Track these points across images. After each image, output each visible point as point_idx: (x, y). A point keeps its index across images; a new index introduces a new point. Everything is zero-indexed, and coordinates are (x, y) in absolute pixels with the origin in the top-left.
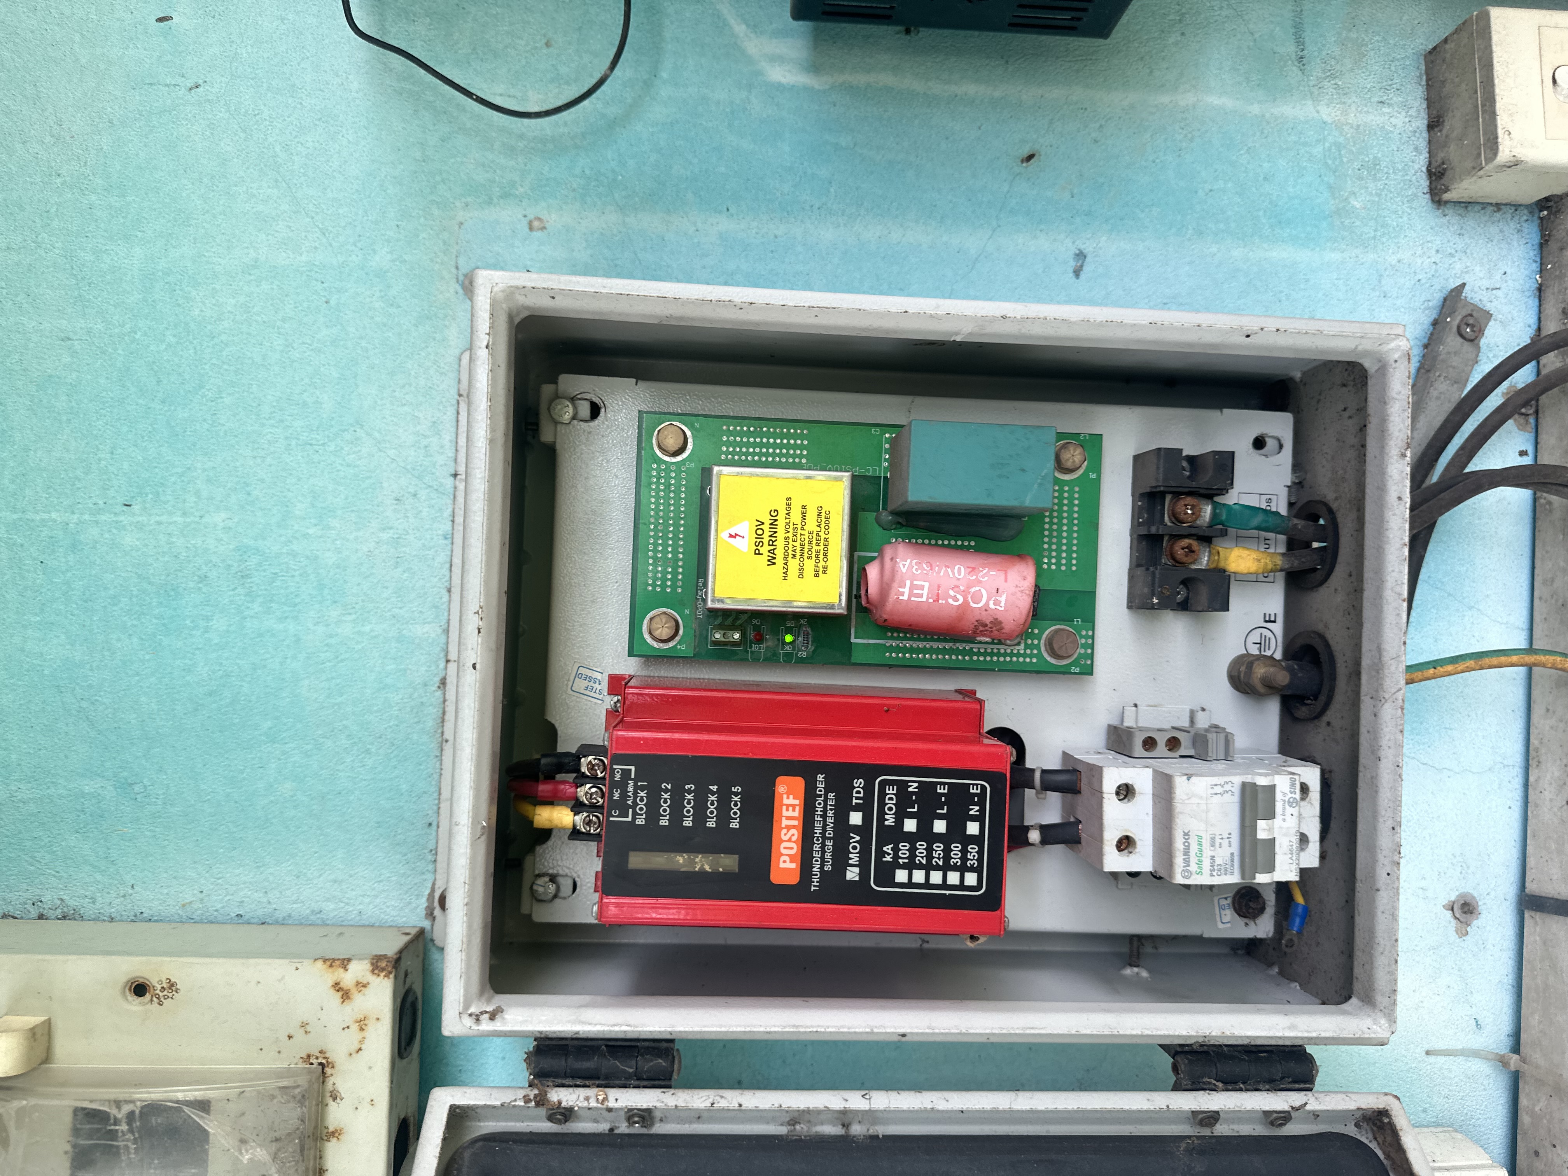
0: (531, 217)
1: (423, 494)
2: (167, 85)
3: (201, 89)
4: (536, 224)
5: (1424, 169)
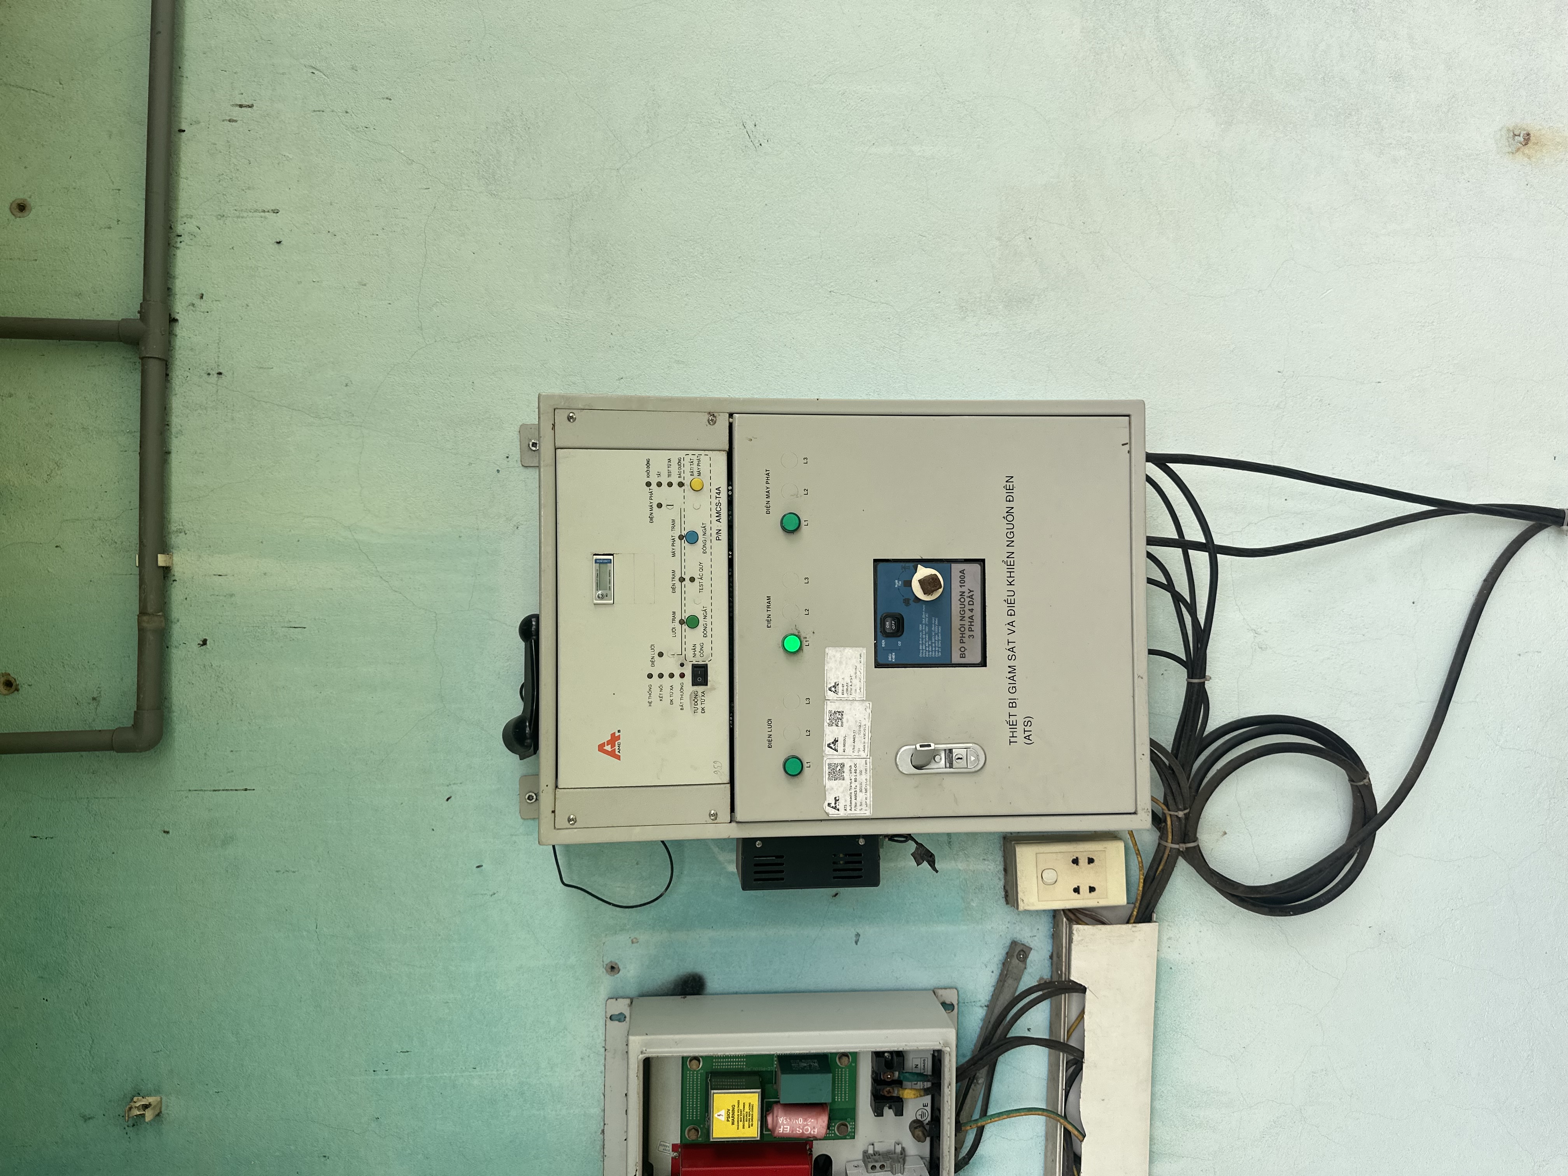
0: (632, 938)
1: (592, 1055)
2: (482, 894)
3: (496, 895)
4: (634, 940)
5: (1003, 887)
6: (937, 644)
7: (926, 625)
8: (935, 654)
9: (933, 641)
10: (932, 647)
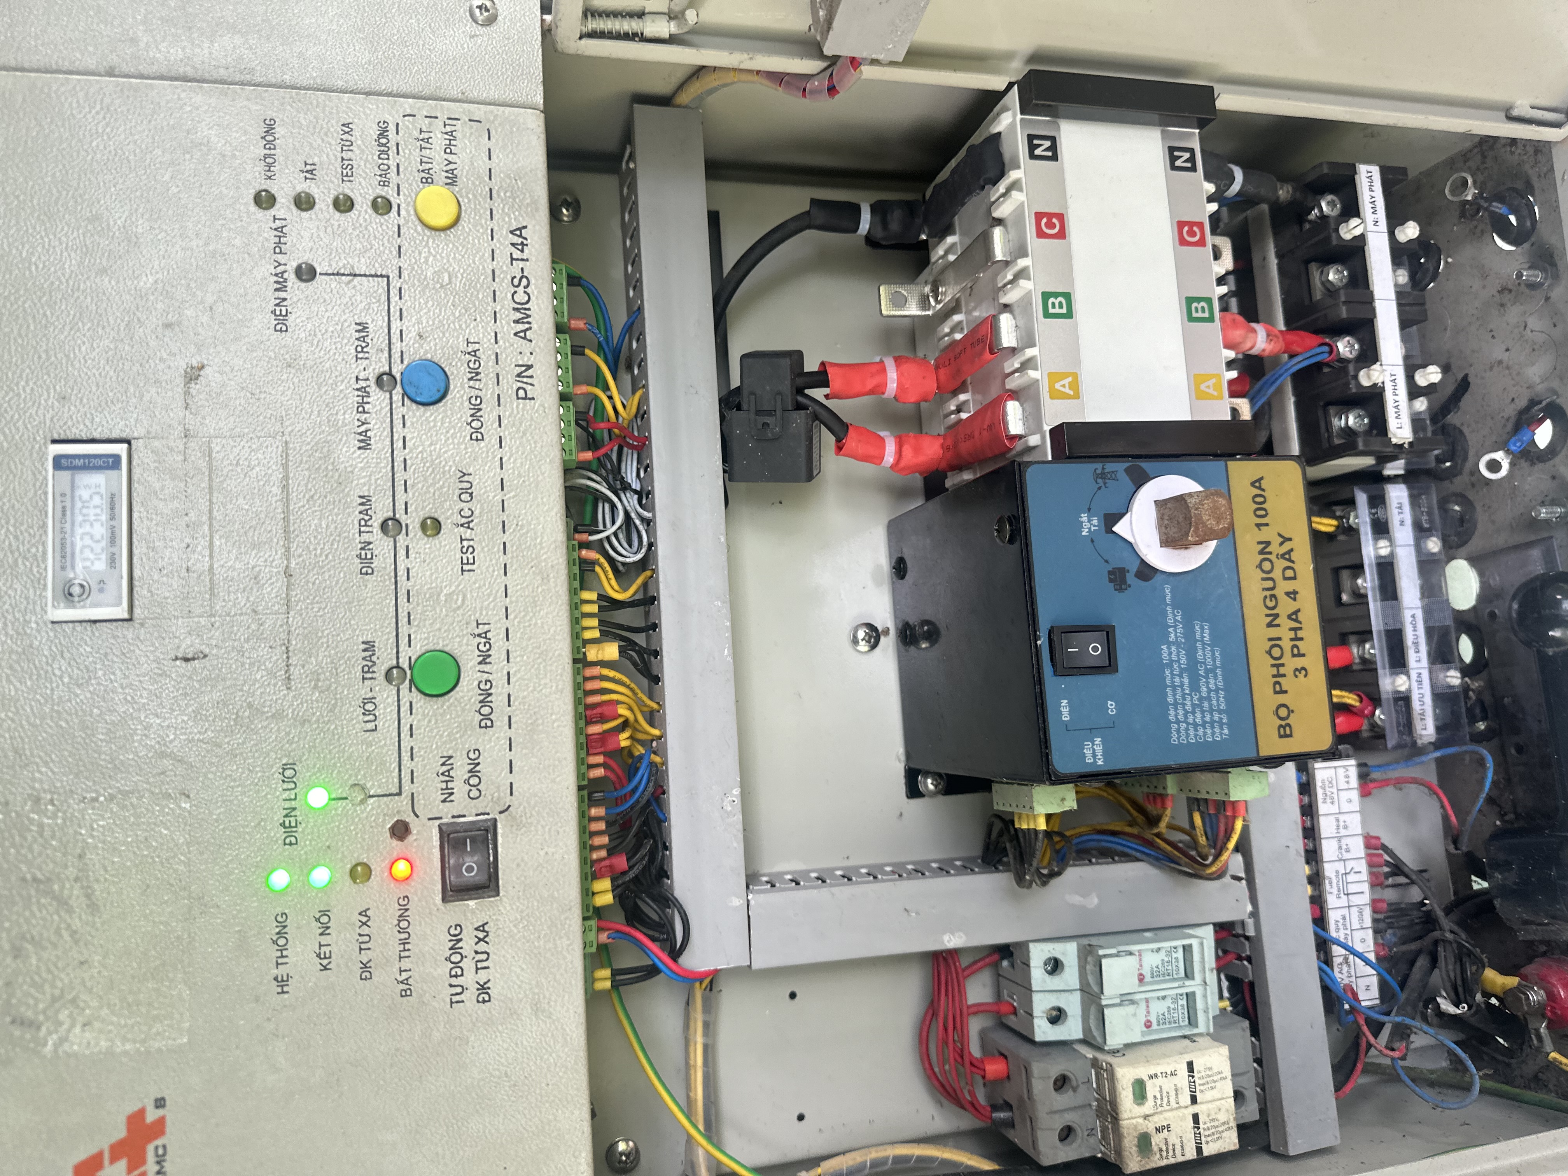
6: (1214, 702)
7: (1177, 644)
8: (1213, 733)
9: (1204, 695)
10: (1203, 712)
